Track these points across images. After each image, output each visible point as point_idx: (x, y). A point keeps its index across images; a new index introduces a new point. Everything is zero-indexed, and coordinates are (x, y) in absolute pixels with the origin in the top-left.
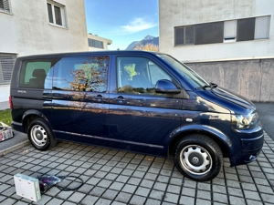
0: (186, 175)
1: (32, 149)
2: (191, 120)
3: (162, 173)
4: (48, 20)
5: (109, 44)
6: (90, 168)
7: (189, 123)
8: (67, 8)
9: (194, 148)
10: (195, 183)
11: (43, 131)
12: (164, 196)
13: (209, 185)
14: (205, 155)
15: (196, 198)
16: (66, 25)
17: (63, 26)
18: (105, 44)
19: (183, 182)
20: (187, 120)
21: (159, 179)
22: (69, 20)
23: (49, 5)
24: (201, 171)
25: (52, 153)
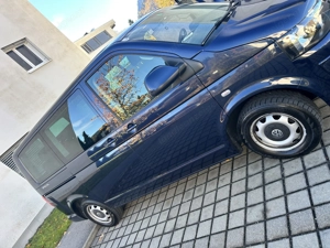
0: (281, 158)
1: (106, 230)
2: (228, 92)
3: (250, 172)
4: (23, 70)
5: (113, 27)
6: (168, 219)
7: (228, 97)
8: (29, 38)
9: (263, 121)
10: (299, 160)
11: (98, 208)
12: (265, 211)
13: (321, 152)
14: (284, 119)
15: (308, 188)
16: (46, 57)
17: (45, 61)
18: (109, 31)
19: (282, 169)
20: (224, 94)
21: (250, 186)
22: (43, 49)
23: (10, 53)
24: (296, 141)
25: (126, 222)
